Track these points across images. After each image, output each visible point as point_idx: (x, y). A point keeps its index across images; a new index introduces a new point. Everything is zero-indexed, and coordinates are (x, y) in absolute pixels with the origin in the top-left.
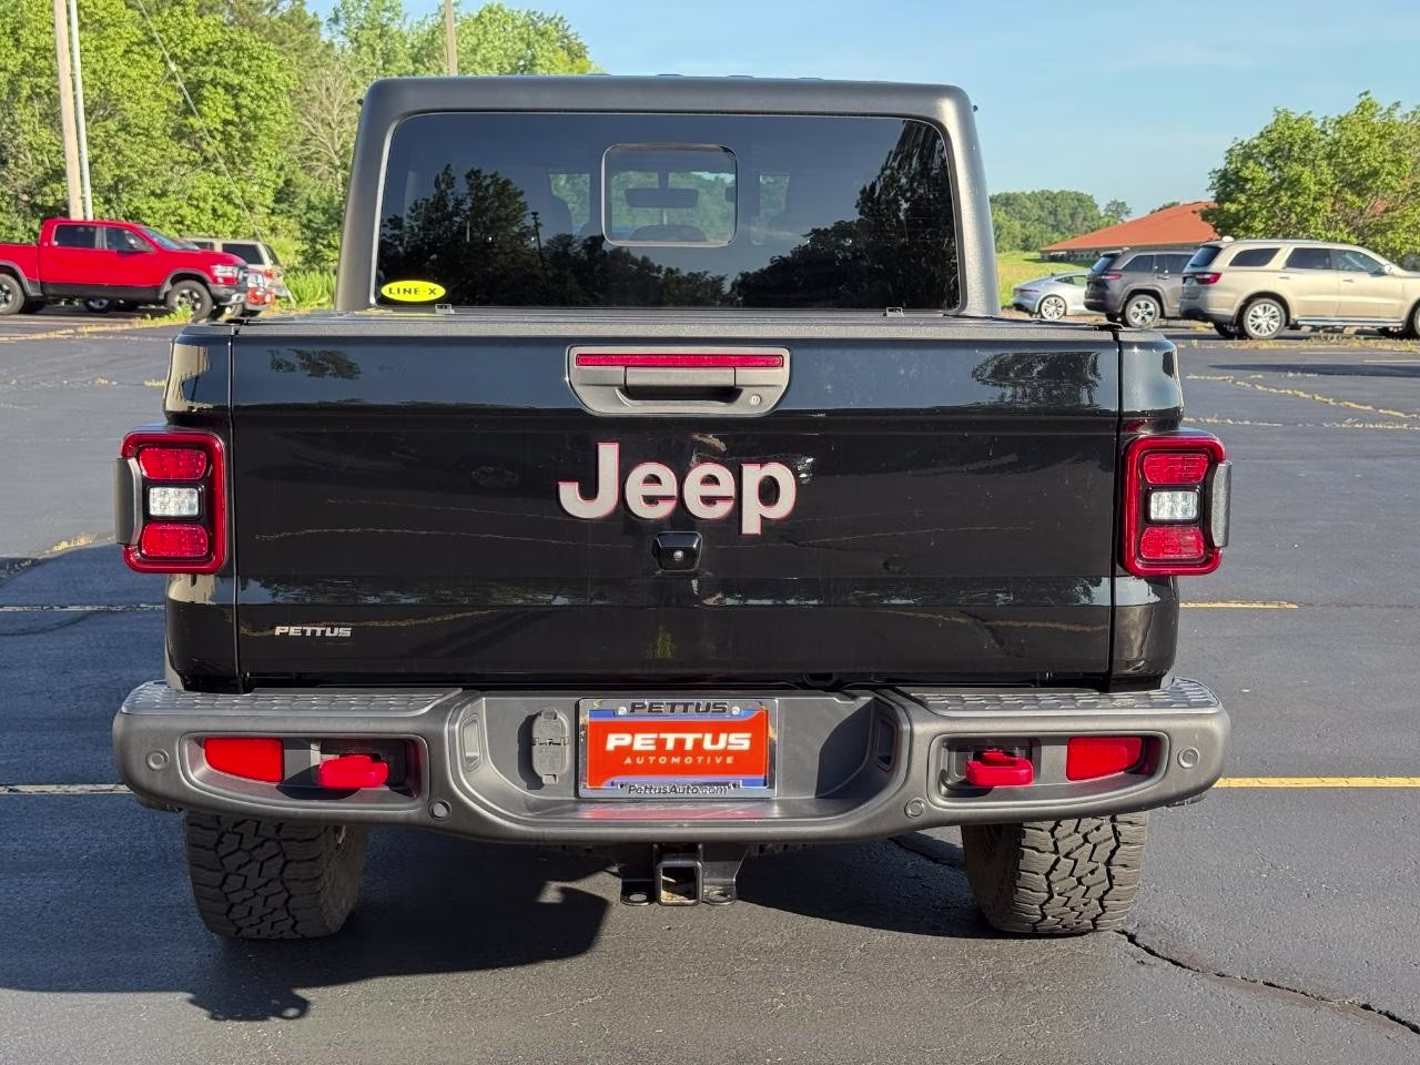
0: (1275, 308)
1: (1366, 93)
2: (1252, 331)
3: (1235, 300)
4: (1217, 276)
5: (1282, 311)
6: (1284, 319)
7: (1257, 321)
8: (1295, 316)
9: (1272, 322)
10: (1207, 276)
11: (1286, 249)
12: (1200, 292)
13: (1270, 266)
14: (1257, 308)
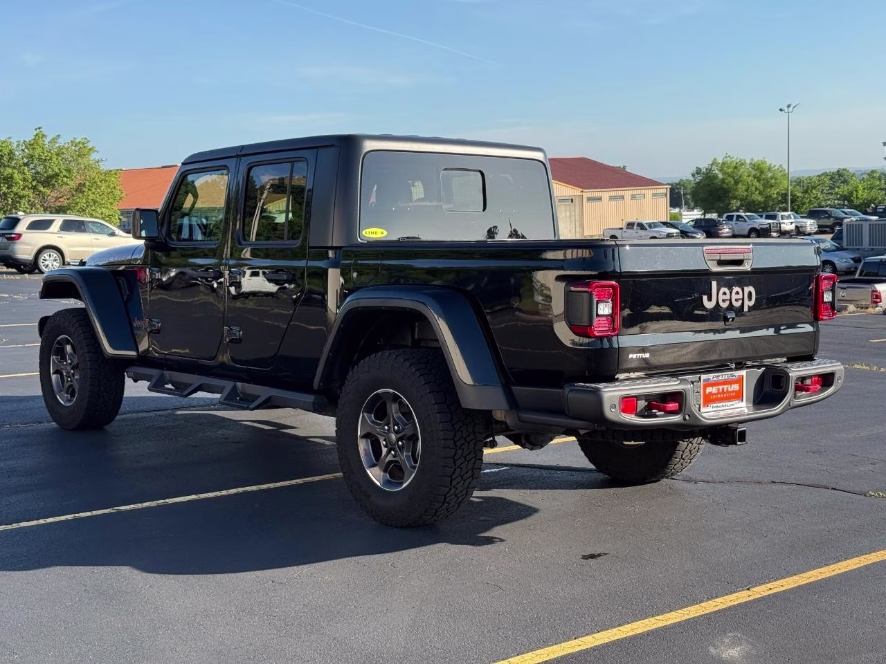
0: (55, 255)
1: (39, 128)
2: (44, 269)
3: (32, 250)
4: (19, 236)
5: (60, 255)
6: (62, 261)
7: (46, 263)
8: (67, 259)
9: (55, 263)
10: (13, 236)
11: (59, 220)
12: (9, 245)
13: (50, 230)
14: (45, 255)
